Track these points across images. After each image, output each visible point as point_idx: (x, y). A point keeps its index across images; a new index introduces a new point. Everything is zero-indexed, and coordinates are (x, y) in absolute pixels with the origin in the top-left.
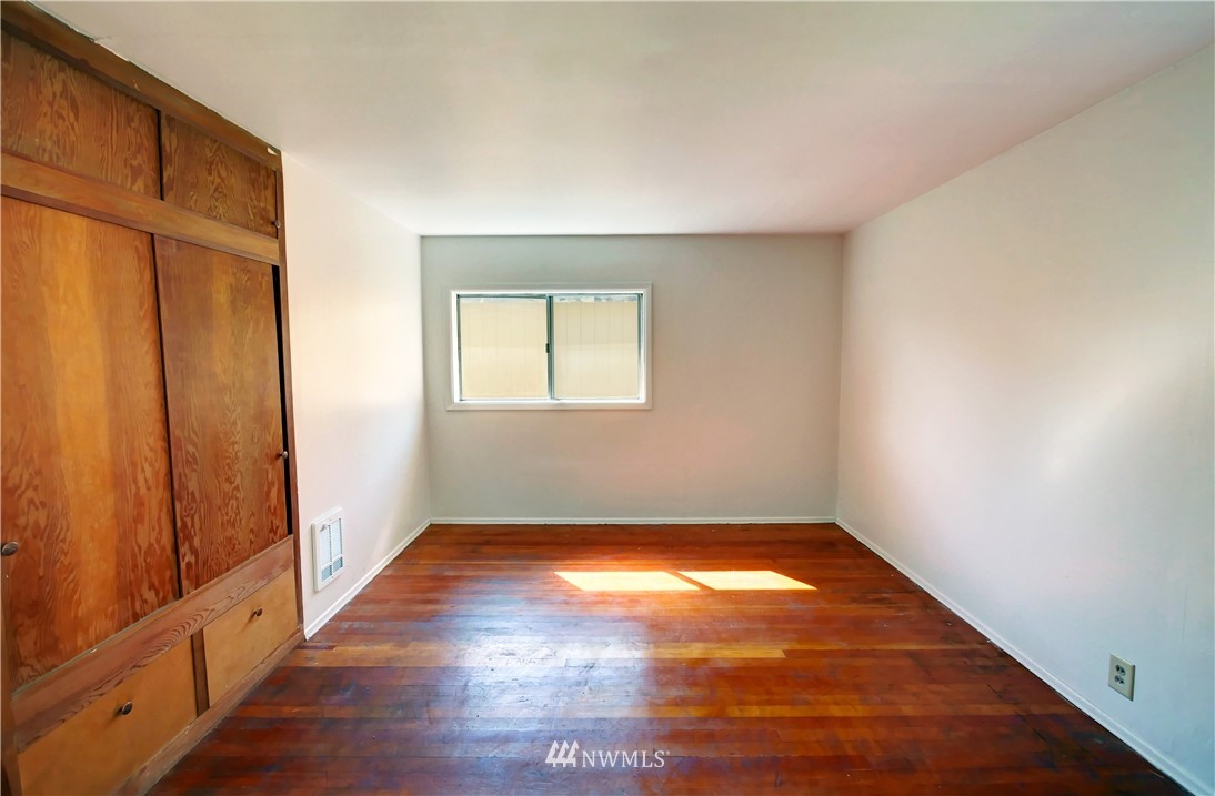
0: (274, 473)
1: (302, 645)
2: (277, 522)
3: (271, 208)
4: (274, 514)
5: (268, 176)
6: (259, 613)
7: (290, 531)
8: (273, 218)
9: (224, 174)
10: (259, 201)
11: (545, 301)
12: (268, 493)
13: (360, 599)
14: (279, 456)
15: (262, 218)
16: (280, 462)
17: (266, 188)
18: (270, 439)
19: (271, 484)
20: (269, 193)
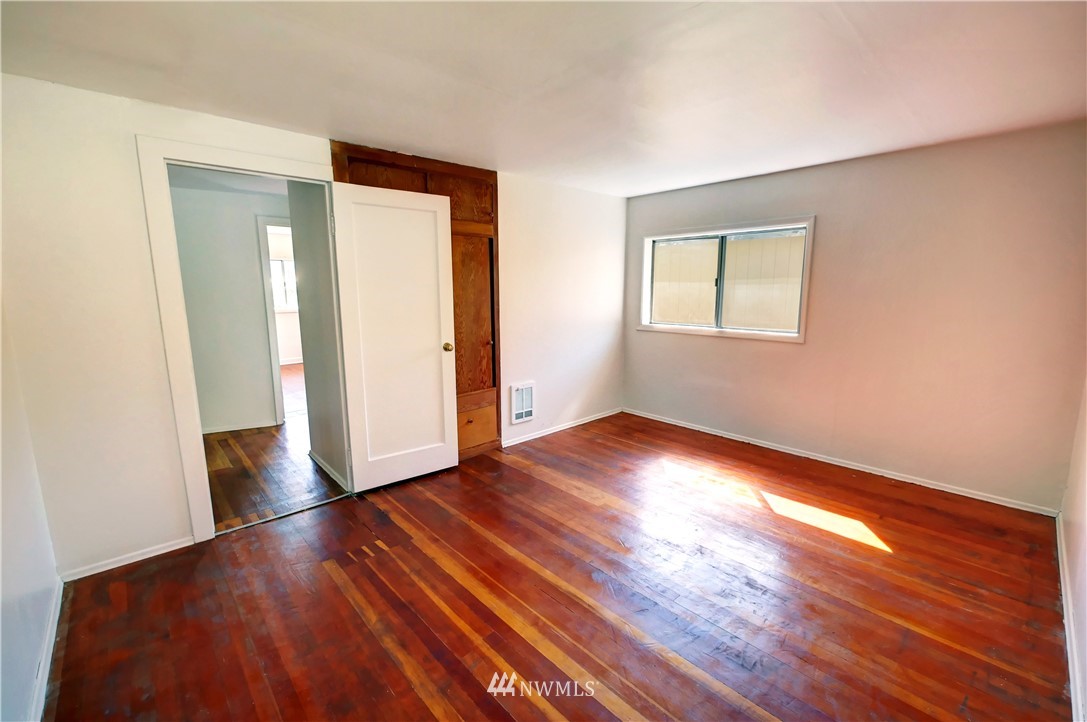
0: (486, 352)
1: (499, 449)
2: (485, 378)
3: (488, 206)
4: (484, 373)
5: (487, 188)
6: (471, 422)
7: (494, 385)
8: (489, 210)
9: (460, 195)
10: (481, 204)
11: (717, 240)
12: (481, 362)
13: (542, 439)
14: (488, 343)
15: (482, 212)
16: (489, 347)
17: (486, 195)
18: (482, 333)
19: (482, 358)
20: (488, 198)
